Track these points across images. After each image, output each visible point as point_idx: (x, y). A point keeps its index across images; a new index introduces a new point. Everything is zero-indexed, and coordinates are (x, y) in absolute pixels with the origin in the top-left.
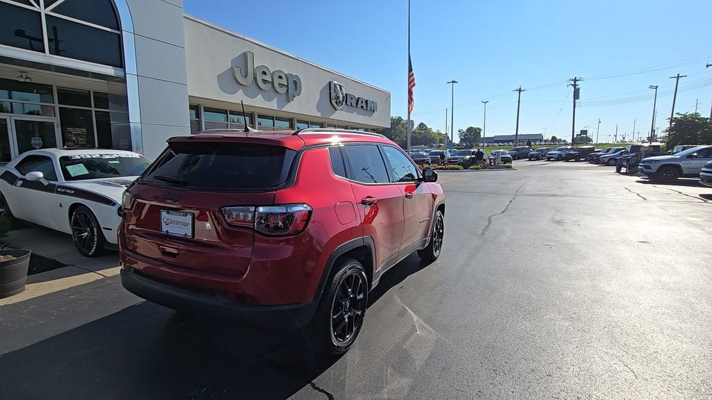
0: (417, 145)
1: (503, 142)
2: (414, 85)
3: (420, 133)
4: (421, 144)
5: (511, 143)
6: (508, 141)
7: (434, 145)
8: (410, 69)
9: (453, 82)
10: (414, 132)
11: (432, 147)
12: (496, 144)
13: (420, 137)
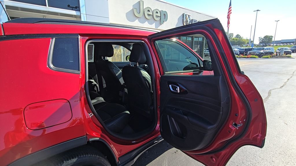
0: (234, 45)
1: (286, 43)
2: (231, 13)
3: (236, 40)
4: (236, 45)
5: (292, 44)
6: (290, 43)
7: (244, 45)
8: (230, 5)
9: (258, 10)
10: (233, 39)
11: (242, 46)
12: (282, 44)
13: (236, 41)
